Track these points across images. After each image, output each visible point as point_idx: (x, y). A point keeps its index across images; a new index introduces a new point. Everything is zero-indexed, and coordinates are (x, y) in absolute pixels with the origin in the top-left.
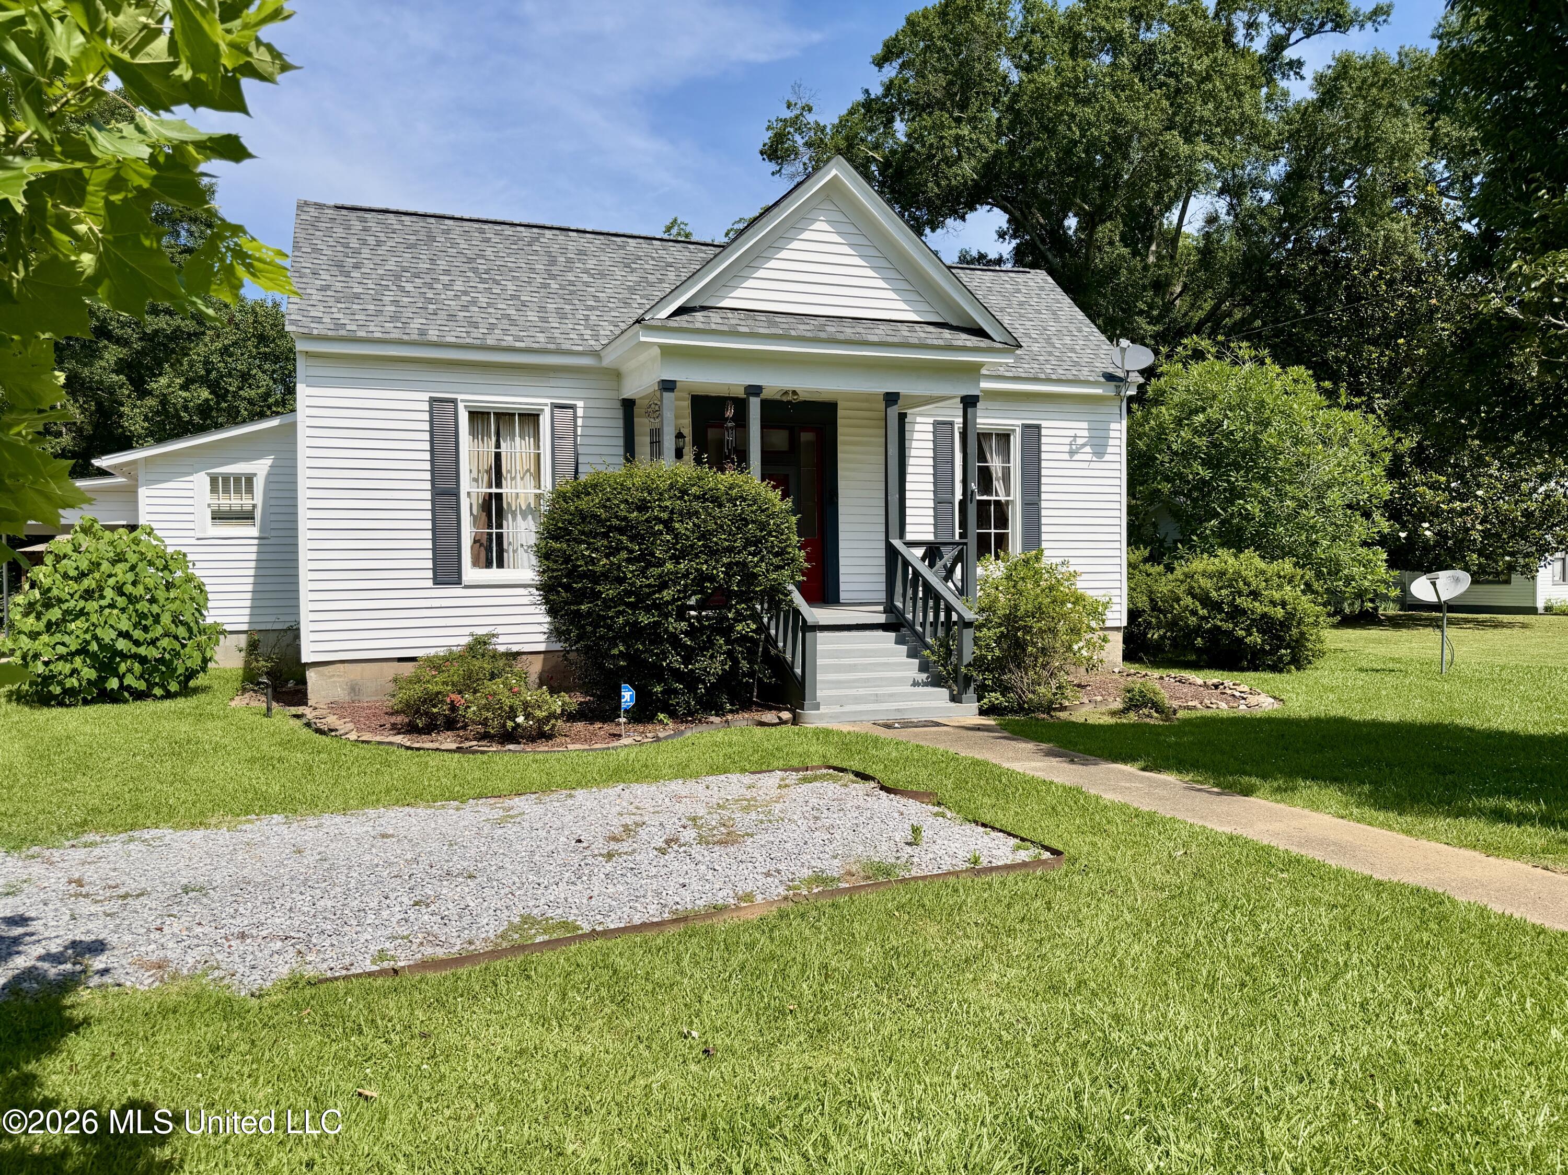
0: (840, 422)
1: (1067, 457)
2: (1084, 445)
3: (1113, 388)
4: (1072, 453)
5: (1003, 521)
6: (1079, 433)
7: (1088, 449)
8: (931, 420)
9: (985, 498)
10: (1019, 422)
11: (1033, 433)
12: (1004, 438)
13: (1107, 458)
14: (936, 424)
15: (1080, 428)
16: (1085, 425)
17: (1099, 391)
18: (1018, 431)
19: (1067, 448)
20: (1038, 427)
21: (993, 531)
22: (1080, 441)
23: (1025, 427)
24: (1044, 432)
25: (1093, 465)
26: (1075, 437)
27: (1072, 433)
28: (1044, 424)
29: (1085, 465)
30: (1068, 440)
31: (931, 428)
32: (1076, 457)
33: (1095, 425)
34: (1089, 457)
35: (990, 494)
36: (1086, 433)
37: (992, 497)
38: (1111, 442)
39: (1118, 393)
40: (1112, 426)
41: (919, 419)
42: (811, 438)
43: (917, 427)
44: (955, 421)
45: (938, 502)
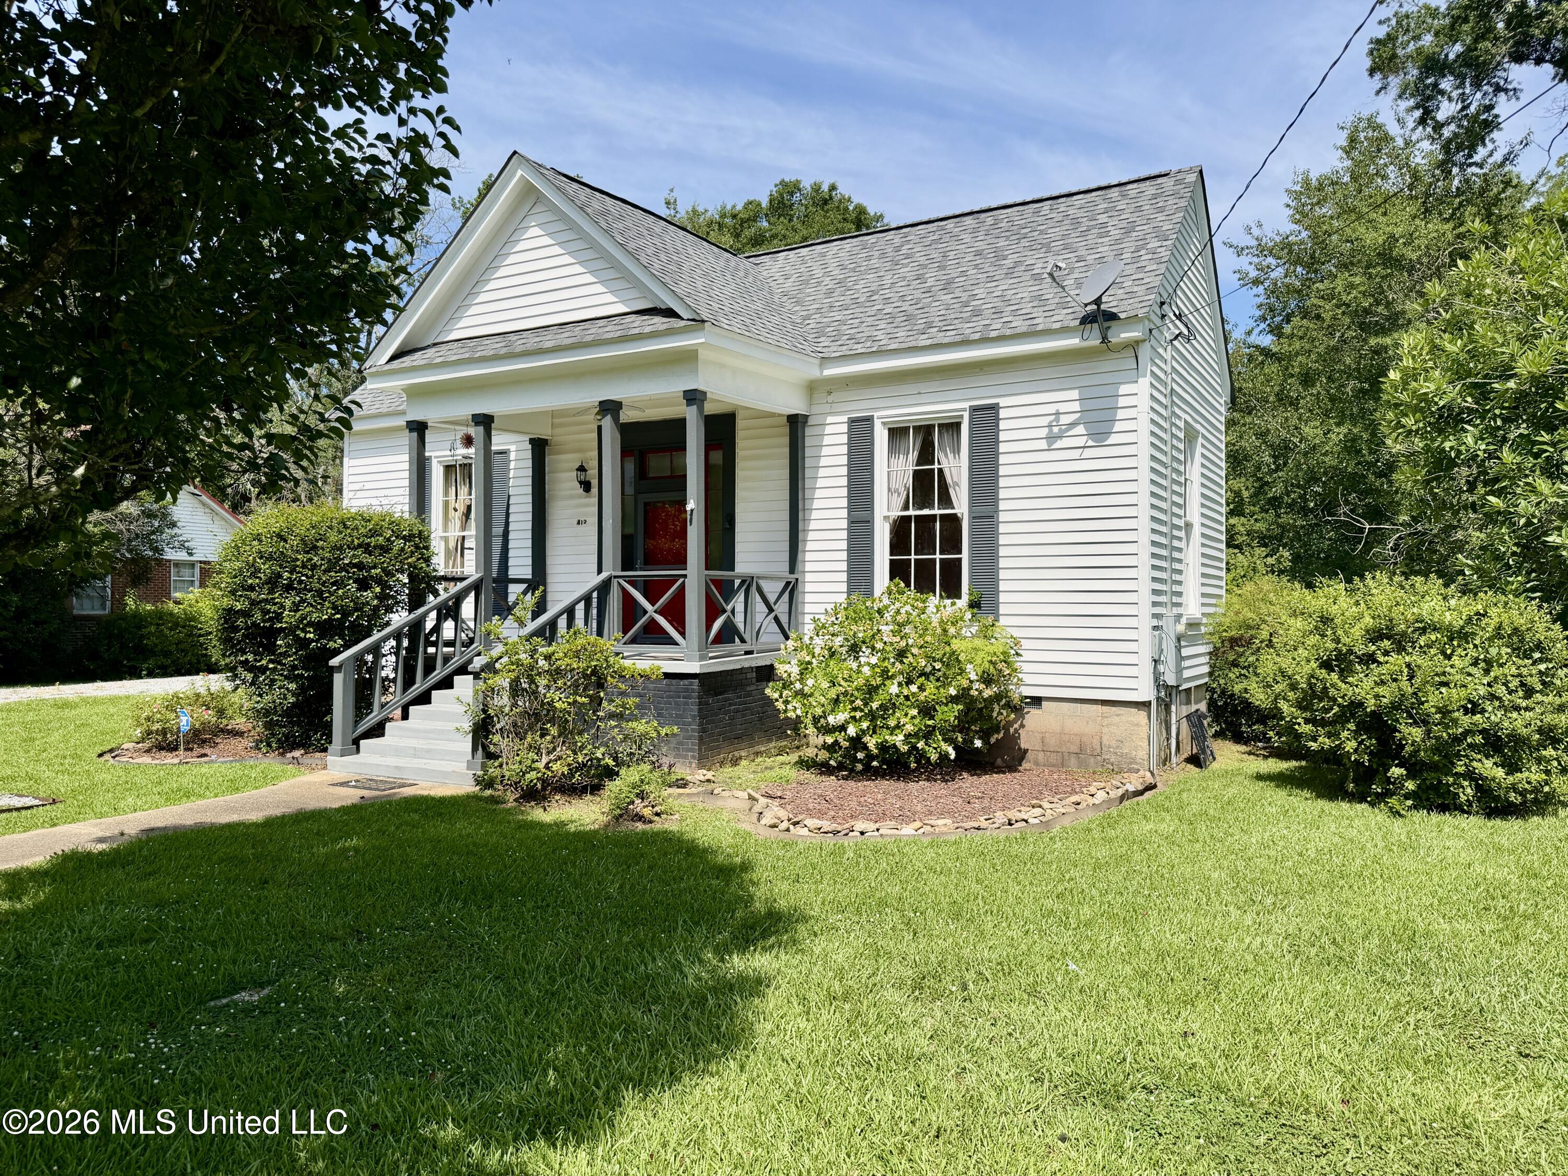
0: (739, 434)
1: (1043, 444)
2: (1073, 425)
3: (1096, 332)
4: (1051, 438)
5: (952, 542)
6: (1063, 408)
7: (1081, 429)
8: (845, 418)
9: (926, 512)
10: (966, 405)
11: (987, 417)
12: (953, 427)
13: (1113, 439)
14: (852, 422)
15: (1066, 400)
16: (1075, 394)
18: (966, 415)
19: (1044, 432)
20: (994, 408)
21: (938, 556)
22: (1065, 420)
23: (974, 409)
24: (1003, 413)
25: (1088, 453)
26: (1058, 414)
27: (1052, 409)
28: (1003, 402)
29: (1076, 454)
30: (1045, 421)
31: (845, 428)
32: (1059, 445)
33: (1089, 393)
34: (1081, 441)
35: (931, 505)
36: (1076, 406)
37: (936, 511)
38: (1121, 414)
39: (1104, 339)
40: (1123, 389)
41: (830, 419)
42: (717, 457)
43: (828, 429)
44: (876, 414)
45: (852, 522)
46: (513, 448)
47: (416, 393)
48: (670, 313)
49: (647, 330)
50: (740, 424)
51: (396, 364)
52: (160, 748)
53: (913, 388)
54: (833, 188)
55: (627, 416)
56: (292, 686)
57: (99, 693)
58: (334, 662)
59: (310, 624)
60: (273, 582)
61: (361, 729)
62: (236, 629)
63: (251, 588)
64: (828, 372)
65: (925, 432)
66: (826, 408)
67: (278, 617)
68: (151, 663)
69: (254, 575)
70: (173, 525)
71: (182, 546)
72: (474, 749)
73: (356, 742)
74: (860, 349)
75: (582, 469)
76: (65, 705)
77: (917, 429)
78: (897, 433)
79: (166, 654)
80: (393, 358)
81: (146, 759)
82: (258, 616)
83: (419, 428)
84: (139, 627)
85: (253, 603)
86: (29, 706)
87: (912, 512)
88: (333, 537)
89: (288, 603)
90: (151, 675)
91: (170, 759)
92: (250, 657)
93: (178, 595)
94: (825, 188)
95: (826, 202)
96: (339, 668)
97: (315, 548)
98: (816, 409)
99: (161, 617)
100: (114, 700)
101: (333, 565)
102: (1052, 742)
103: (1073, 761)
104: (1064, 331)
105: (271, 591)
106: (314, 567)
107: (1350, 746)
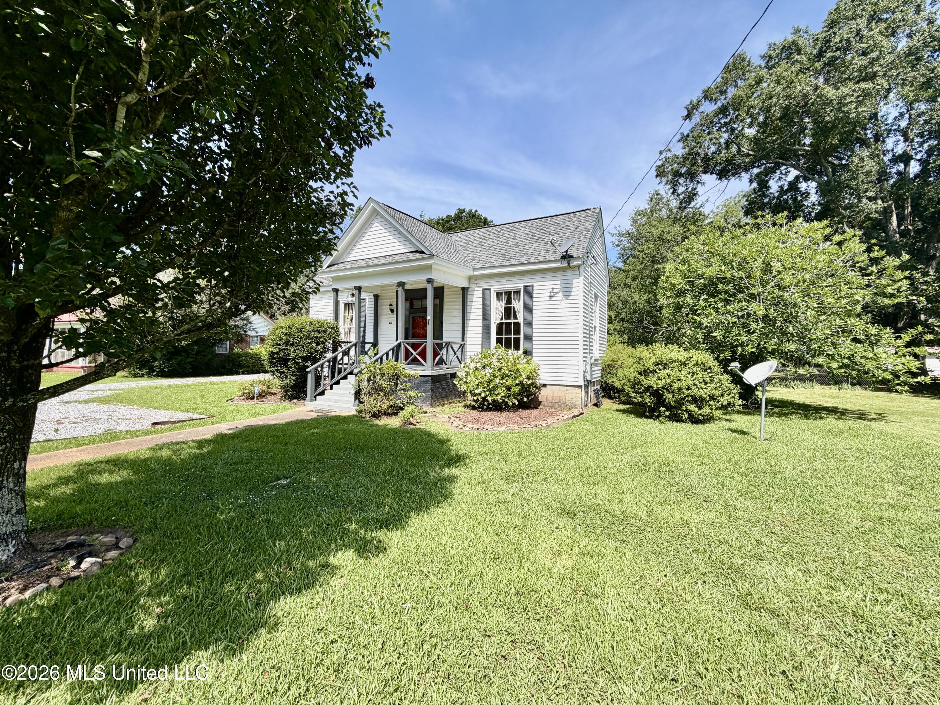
0: (445, 294)
1: (548, 299)
2: (558, 292)
3: (566, 262)
4: (551, 297)
5: (517, 332)
6: (555, 287)
7: (560, 294)
8: (481, 289)
9: (509, 321)
10: (523, 285)
11: (529, 289)
12: (518, 292)
13: (571, 298)
14: (484, 290)
15: (555, 284)
16: (559, 282)
17: (558, 265)
18: (522, 288)
19: (548, 295)
20: (532, 286)
21: (512, 336)
22: (555, 291)
23: (525, 287)
24: (534, 288)
25: (563, 302)
26: (553, 289)
27: (551, 287)
28: (535, 284)
29: (559, 302)
30: (549, 291)
31: (481, 292)
32: (553, 299)
33: (563, 282)
34: (561, 298)
35: (510, 319)
36: (559, 286)
37: (512, 321)
38: (574, 289)
39: (569, 264)
40: (574, 281)
41: (476, 289)
42: (438, 301)
43: (475, 292)
44: (492, 288)
45: (484, 324)
46: (367, 298)
47: (335, 279)
48: (422, 252)
49: (415, 258)
50: (445, 290)
51: (329, 269)
52: (248, 399)
53: (505, 279)
54: (476, 211)
55: (407, 287)
56: (294, 378)
57: (226, 380)
58: (308, 370)
59: (300, 357)
60: (287, 343)
61: (317, 392)
62: (274, 359)
63: (280, 345)
64: (476, 273)
65: (509, 294)
66: (475, 285)
67: (289, 354)
68: (243, 370)
69: (281, 340)
70: (251, 323)
71: (254, 330)
72: (355, 400)
73: (315, 397)
74: (486, 265)
75: (391, 305)
76: (214, 384)
77: (506, 293)
78: (499, 294)
79: (249, 367)
80: (328, 267)
81: (243, 402)
82: (282, 354)
83: (336, 291)
84: (239, 358)
85: (280, 350)
86: (201, 384)
87: (504, 321)
88: (308, 328)
89: (292, 350)
90: (243, 374)
91: (251, 402)
92: (279, 368)
93: (252, 347)
94: (473, 211)
95: (473, 216)
96: (310, 372)
97: (301, 331)
98: (471, 286)
99: (247, 354)
100: (230, 382)
101: (307, 337)
102: (550, 399)
103: (557, 405)
104: (555, 261)
105: (286, 346)
106: (301, 338)
107: (647, 400)
